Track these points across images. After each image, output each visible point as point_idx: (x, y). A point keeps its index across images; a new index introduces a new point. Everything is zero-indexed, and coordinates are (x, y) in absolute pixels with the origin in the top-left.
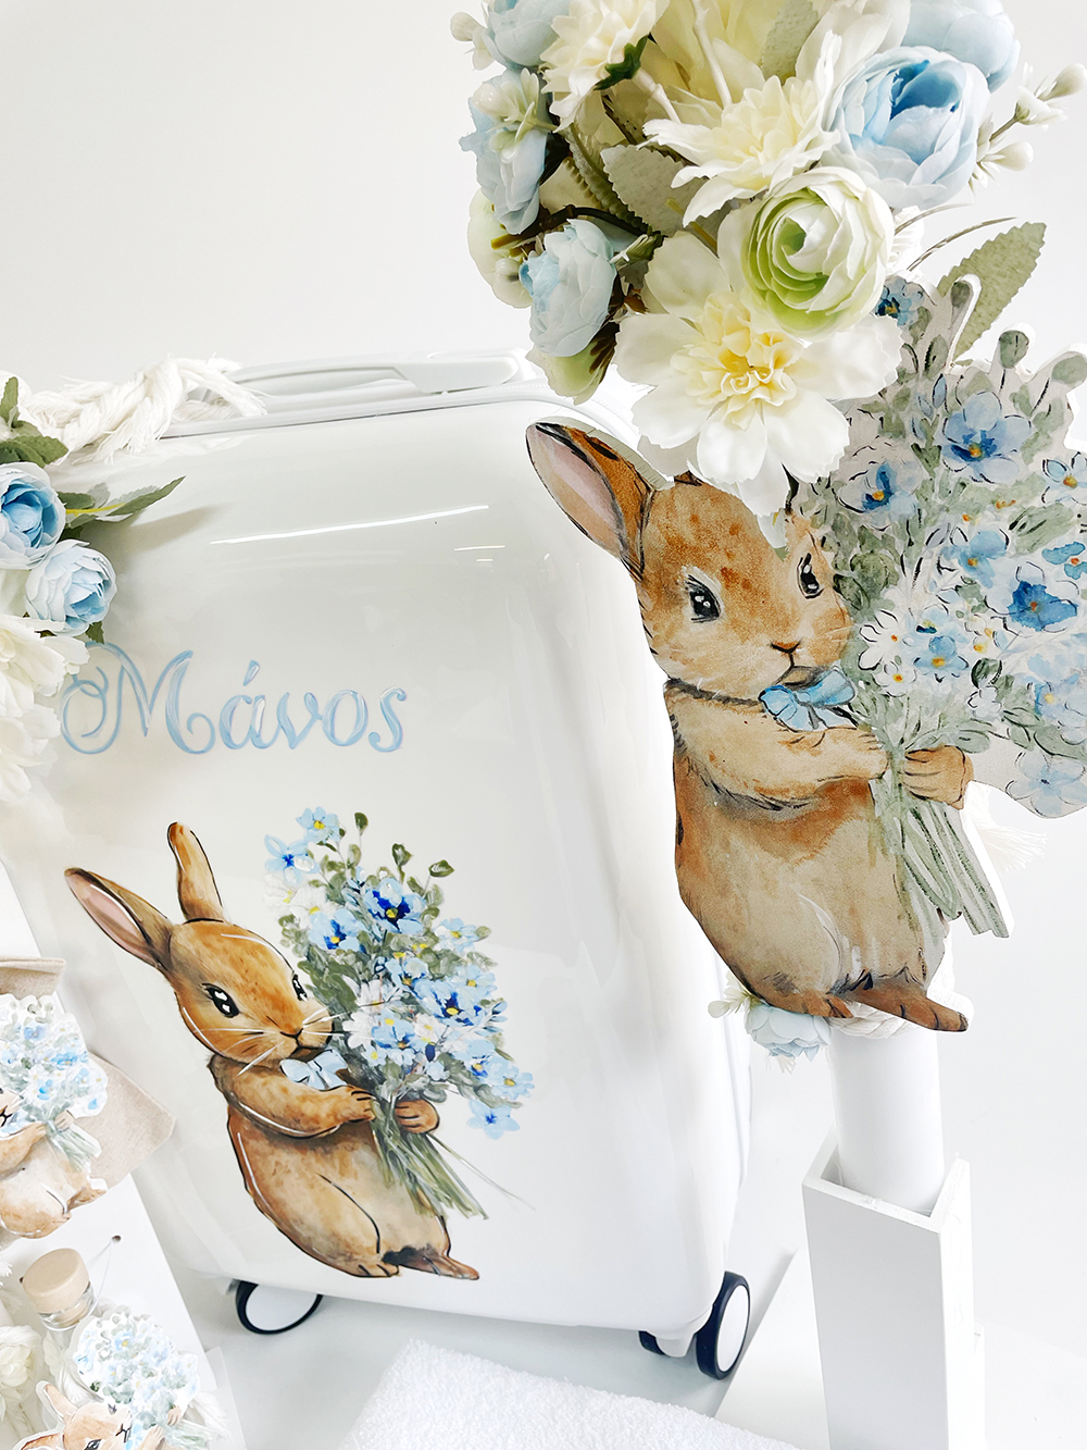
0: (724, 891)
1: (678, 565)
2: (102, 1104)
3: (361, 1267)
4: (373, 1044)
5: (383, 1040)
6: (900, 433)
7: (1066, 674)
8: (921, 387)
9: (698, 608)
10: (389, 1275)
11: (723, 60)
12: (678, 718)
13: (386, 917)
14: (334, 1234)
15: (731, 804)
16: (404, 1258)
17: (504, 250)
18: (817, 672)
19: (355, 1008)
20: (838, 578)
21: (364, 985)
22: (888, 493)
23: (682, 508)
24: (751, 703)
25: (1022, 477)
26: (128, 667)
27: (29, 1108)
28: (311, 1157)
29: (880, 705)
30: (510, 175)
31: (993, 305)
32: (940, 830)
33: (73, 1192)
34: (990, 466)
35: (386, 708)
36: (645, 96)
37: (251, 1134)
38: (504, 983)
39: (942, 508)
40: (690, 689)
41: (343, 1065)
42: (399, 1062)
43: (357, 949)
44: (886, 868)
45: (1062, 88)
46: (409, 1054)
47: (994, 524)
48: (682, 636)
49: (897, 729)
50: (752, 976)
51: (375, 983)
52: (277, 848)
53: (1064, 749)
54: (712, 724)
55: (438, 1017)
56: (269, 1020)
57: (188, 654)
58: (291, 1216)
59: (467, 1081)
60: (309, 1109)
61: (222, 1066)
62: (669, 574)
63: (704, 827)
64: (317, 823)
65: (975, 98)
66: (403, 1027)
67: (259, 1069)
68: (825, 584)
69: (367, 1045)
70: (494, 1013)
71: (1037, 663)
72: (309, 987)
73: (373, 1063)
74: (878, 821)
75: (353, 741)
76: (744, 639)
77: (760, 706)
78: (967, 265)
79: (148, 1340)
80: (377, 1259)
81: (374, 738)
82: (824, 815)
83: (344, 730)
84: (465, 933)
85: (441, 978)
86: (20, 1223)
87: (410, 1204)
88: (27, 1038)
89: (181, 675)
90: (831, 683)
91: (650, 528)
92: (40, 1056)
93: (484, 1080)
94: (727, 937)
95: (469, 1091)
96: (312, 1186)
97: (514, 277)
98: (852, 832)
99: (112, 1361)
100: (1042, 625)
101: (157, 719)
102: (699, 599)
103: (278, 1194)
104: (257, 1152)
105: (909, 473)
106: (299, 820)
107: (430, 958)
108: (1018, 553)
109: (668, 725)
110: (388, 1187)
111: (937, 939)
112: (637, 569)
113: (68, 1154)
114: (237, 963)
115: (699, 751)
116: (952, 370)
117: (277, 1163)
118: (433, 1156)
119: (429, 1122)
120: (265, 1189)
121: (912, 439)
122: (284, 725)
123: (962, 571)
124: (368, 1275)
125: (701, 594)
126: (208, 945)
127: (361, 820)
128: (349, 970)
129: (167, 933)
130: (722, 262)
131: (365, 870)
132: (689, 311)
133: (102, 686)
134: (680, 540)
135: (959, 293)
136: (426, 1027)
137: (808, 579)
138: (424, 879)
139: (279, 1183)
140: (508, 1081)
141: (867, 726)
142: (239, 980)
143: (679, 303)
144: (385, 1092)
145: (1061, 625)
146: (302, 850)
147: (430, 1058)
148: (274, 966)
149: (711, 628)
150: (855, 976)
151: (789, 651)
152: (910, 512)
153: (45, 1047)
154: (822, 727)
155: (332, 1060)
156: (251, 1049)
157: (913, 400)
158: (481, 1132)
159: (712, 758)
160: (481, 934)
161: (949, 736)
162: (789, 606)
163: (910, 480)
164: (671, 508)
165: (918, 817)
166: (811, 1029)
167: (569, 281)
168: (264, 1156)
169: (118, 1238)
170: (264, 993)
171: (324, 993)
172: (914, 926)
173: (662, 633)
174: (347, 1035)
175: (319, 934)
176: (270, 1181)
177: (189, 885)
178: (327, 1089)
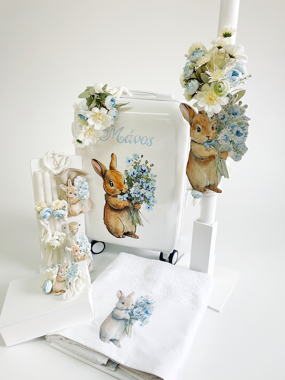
0: (192, 172)
1: (196, 124)
2: (88, 197)
3: (119, 236)
4: (134, 193)
5: (135, 193)
6: (227, 111)
7: (241, 143)
8: (230, 106)
9: (198, 130)
10: (123, 237)
11: (215, 66)
12: (192, 146)
13: (142, 172)
14: (116, 229)
15: (196, 159)
16: (127, 234)
17: (184, 81)
18: (212, 140)
19: (133, 186)
20: (216, 128)
21: (135, 183)
22: (224, 118)
23: (199, 117)
24: (202, 144)
25: (239, 118)
26: (113, 128)
27: (79, 195)
28: (117, 213)
29: (218, 146)
30: (189, 73)
31: (239, 98)
32: (223, 163)
33: (81, 211)
34: (236, 116)
35: (150, 140)
36: (206, 68)
37: (108, 208)
38: (157, 185)
39: (230, 121)
40: (194, 142)
41: (128, 196)
42: (137, 197)
43: (136, 177)
44: (215, 168)
45: (250, 76)
46: (139, 195)
47: (235, 123)
48: (195, 134)
49: (220, 149)
50: (194, 185)
51: (137, 183)
52: (128, 159)
53: (239, 152)
54: (197, 146)
55: (145, 189)
56: (118, 188)
57: (123, 127)
58: (110, 225)
59: (147, 201)
60: (119, 204)
61: (107, 196)
62: (195, 125)
63: (192, 162)
64: (135, 155)
65: (241, 76)
66: (139, 190)
67: (113, 196)
68: (215, 129)
69: (133, 193)
70: (154, 189)
71: (238, 141)
72: (126, 182)
73: (133, 196)
74: (215, 161)
75: (144, 144)
76: (203, 135)
77: (203, 145)
78: (237, 93)
79: (85, 238)
80: (122, 234)
81: (148, 144)
82: (208, 161)
83: (143, 142)
84: (153, 176)
85: (147, 183)
86: (73, 213)
87: (131, 223)
88: (82, 183)
89: (121, 130)
90: (213, 142)
91: (194, 119)
92: (82, 187)
93: (150, 201)
94: (191, 179)
95: (146, 202)
96: (115, 219)
97: (186, 85)
98: (212, 163)
99: (80, 239)
100: (239, 136)
101: (115, 137)
102: (198, 129)
103: (109, 220)
104: (108, 212)
105: (227, 116)
106: (133, 155)
107: (147, 179)
108: (238, 127)
109: (190, 146)
110: (128, 220)
111: (220, 178)
112: (191, 124)
113: (82, 204)
114: (116, 177)
115: (193, 151)
116: (234, 105)
117: (111, 214)
118: (138, 214)
119: (139, 208)
120: (107, 219)
121: (228, 112)
122: (135, 140)
123: (231, 129)
124: (120, 237)
125: (198, 128)
126: (112, 174)
127: (142, 156)
128: (133, 180)
129: (106, 171)
130: (211, 88)
131: (141, 164)
132: (206, 92)
133: (108, 130)
134: (198, 121)
135: (236, 96)
136: (143, 191)
137: (213, 128)
138: (149, 167)
139: (110, 218)
140: (153, 201)
141: (216, 148)
142: (115, 180)
143: (204, 91)
144: (133, 202)
145: (241, 136)
146: (132, 160)
147: (142, 196)
148: (122, 178)
149: (199, 133)
150: (208, 185)
151: (208, 137)
152: (226, 121)
153: (83, 186)
154: (211, 148)
155: (126, 195)
156: (113, 193)
157: (229, 107)
158: (146, 210)
159: (195, 152)
160: (155, 176)
161: (226, 150)
162: (210, 131)
163: (227, 117)
164: (197, 116)
165: (220, 161)
166: (200, 194)
167: (193, 86)
168: (109, 213)
169: (80, 225)
170: (119, 183)
171: (128, 184)
172: (217, 177)
173: (192, 133)
174: (130, 191)
175: (130, 173)
176: (108, 218)
177: (112, 163)
178: (124, 201)
